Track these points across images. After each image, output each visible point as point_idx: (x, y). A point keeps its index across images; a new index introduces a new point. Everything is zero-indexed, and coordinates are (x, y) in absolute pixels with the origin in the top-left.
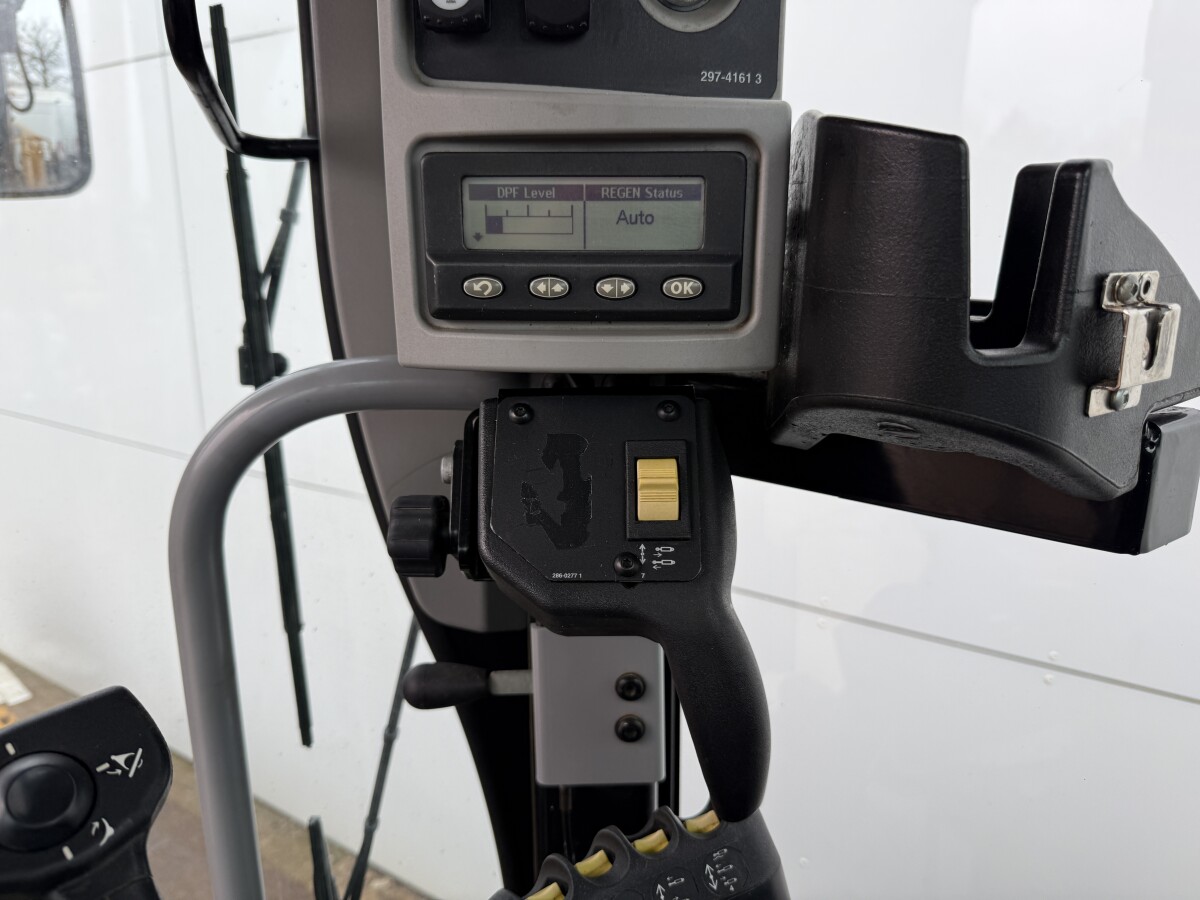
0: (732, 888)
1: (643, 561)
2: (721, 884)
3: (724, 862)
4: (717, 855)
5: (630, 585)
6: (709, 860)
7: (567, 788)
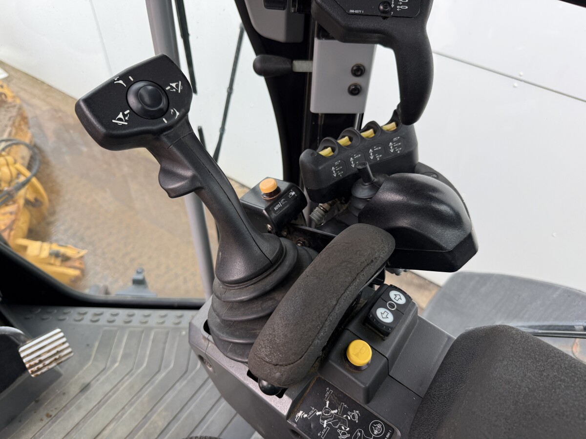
0: (399, 152)
1: (393, 6)
2: (395, 150)
3: (397, 142)
4: (395, 139)
5: (385, 18)
6: (391, 140)
7: (322, 114)
